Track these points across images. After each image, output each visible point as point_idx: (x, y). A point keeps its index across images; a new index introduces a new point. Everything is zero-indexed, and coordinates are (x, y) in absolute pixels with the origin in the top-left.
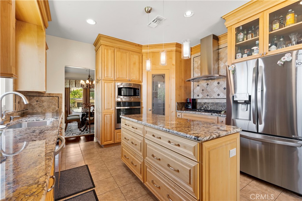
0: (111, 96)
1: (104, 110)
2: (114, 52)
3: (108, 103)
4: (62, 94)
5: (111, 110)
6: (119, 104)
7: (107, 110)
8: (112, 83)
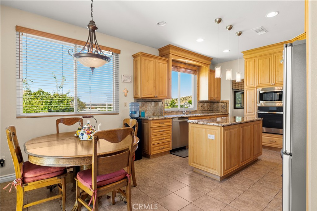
0: (253, 101)
1: (247, 113)
2: (256, 61)
3: (250, 108)
4: (228, 101)
5: (253, 114)
6: (260, 108)
7: (249, 114)
8: (253, 89)
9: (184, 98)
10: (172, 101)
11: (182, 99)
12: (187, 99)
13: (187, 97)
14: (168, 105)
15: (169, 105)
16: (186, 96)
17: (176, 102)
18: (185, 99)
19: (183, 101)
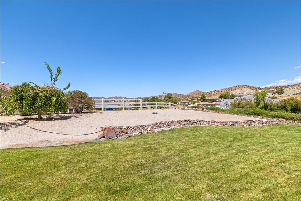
9: (214, 92)
10: (202, 95)
11: (213, 92)
12: (218, 92)
13: (218, 91)
14: (197, 99)
15: (199, 99)
16: (216, 90)
17: (206, 96)
18: (216, 93)
19: (214, 94)
